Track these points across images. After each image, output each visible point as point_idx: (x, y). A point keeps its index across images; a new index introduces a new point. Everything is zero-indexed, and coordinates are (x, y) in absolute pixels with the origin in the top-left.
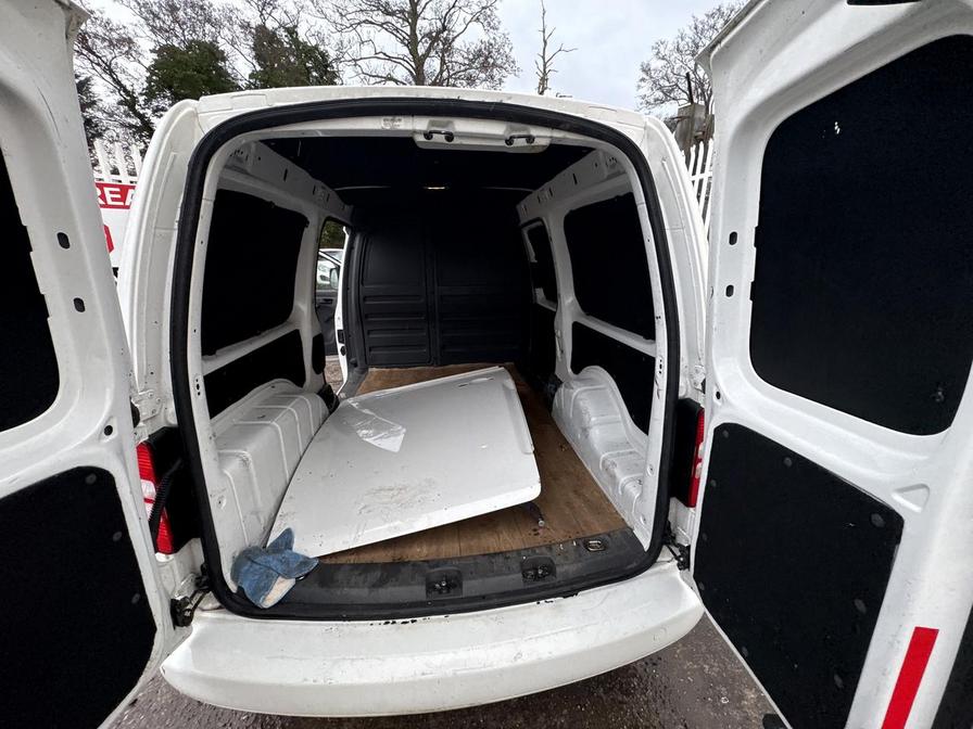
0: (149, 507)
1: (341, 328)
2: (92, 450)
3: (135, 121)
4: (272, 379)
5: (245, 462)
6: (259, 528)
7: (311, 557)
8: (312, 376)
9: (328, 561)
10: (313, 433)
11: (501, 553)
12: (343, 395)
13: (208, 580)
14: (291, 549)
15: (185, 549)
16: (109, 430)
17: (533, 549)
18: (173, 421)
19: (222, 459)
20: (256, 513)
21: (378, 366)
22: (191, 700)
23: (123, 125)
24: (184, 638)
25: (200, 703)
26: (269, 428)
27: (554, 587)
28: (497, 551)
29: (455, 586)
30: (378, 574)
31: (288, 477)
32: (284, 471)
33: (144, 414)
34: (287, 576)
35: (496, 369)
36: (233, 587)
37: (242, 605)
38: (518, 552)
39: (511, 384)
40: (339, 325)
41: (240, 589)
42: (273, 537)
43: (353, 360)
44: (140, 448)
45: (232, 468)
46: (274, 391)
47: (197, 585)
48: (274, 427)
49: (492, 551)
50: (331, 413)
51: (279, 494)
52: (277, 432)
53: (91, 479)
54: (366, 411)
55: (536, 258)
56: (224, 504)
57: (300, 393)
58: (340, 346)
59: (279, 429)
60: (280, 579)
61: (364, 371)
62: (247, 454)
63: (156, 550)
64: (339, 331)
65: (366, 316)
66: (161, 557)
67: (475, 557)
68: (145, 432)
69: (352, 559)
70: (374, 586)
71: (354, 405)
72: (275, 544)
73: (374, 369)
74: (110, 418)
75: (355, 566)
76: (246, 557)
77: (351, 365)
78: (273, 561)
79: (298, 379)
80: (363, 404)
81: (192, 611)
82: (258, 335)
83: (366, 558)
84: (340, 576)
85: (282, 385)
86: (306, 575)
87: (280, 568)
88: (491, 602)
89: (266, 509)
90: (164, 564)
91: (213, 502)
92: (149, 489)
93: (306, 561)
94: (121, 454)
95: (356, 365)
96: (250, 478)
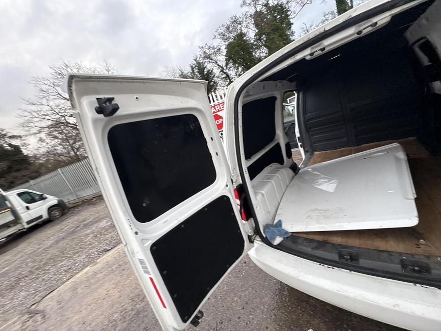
0: (239, 207)
1: (299, 136)
2: (225, 191)
3: (224, 76)
4: (270, 164)
5: (263, 195)
6: (271, 218)
7: (289, 231)
8: (287, 160)
9: (295, 234)
10: (288, 184)
11: (387, 251)
12: (302, 166)
13: (257, 231)
14: (281, 227)
15: (249, 220)
16: (227, 186)
17: (412, 255)
18: (241, 182)
19: (256, 193)
20: (269, 212)
21: (318, 151)
22: (259, 268)
23: (222, 79)
24: (253, 247)
25: (262, 270)
26: (270, 183)
27: (429, 280)
28: (384, 249)
29: (355, 260)
30: (315, 244)
31: (279, 201)
32: (277, 199)
33: (234, 181)
34: (281, 236)
35: (396, 145)
36: (264, 236)
37: (267, 242)
38: (401, 254)
39: (402, 155)
40: (298, 135)
41: (266, 237)
42: (276, 222)
43: (306, 149)
44: (234, 190)
45: (259, 197)
46: (272, 168)
47: (254, 232)
48: (272, 183)
49: (381, 249)
50: (296, 175)
51: (277, 206)
52: (273, 184)
53: (225, 198)
54: (315, 172)
55: (430, 61)
56: (258, 208)
57: (281, 168)
58: (299, 144)
59: (274, 183)
60: (278, 237)
61: (312, 154)
62: (263, 192)
63: (242, 219)
64: (298, 137)
65: (310, 128)
66: (244, 222)
67: (368, 249)
68: (235, 186)
69: (305, 236)
70: (313, 248)
71: (310, 170)
72: (276, 224)
73: (317, 152)
74: (227, 182)
75: (306, 239)
76: (267, 227)
77: (306, 152)
78: (275, 230)
79: (281, 162)
80: (314, 169)
81: (254, 239)
82: (263, 148)
83: (310, 237)
84: (300, 241)
85: (275, 165)
86: (287, 238)
87: (278, 233)
88: (378, 273)
89: (273, 211)
90: (245, 224)
91: (255, 207)
92: (238, 202)
93: (287, 233)
94: (230, 192)
95: (308, 152)
96: (265, 200)
